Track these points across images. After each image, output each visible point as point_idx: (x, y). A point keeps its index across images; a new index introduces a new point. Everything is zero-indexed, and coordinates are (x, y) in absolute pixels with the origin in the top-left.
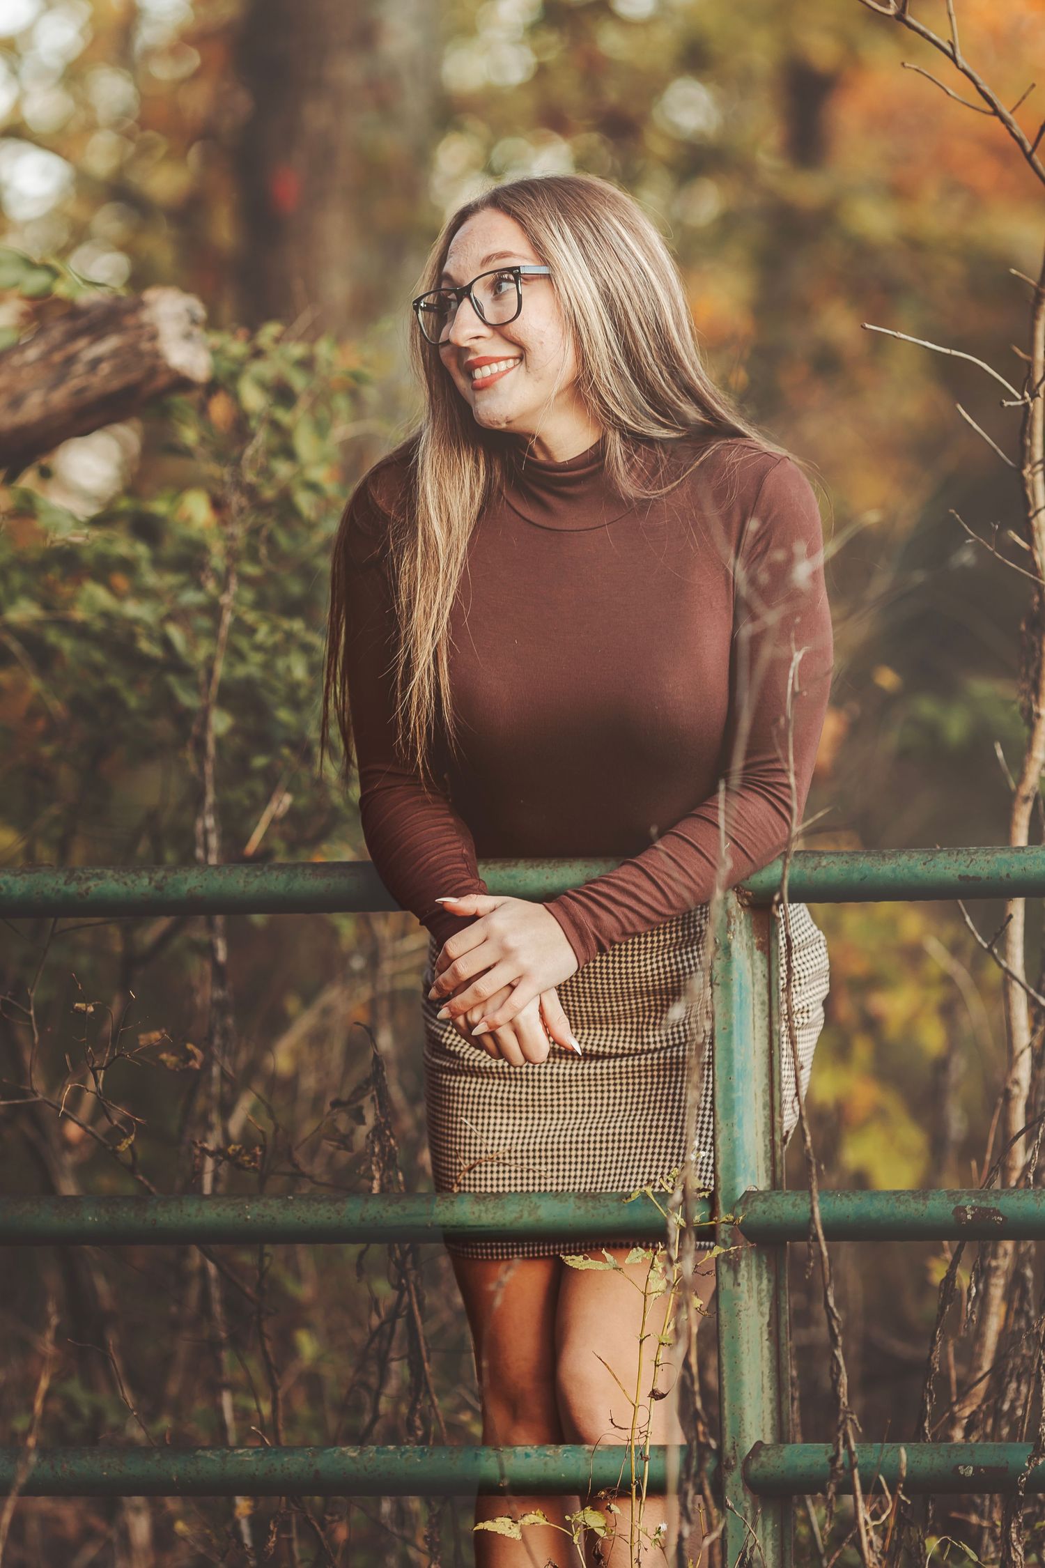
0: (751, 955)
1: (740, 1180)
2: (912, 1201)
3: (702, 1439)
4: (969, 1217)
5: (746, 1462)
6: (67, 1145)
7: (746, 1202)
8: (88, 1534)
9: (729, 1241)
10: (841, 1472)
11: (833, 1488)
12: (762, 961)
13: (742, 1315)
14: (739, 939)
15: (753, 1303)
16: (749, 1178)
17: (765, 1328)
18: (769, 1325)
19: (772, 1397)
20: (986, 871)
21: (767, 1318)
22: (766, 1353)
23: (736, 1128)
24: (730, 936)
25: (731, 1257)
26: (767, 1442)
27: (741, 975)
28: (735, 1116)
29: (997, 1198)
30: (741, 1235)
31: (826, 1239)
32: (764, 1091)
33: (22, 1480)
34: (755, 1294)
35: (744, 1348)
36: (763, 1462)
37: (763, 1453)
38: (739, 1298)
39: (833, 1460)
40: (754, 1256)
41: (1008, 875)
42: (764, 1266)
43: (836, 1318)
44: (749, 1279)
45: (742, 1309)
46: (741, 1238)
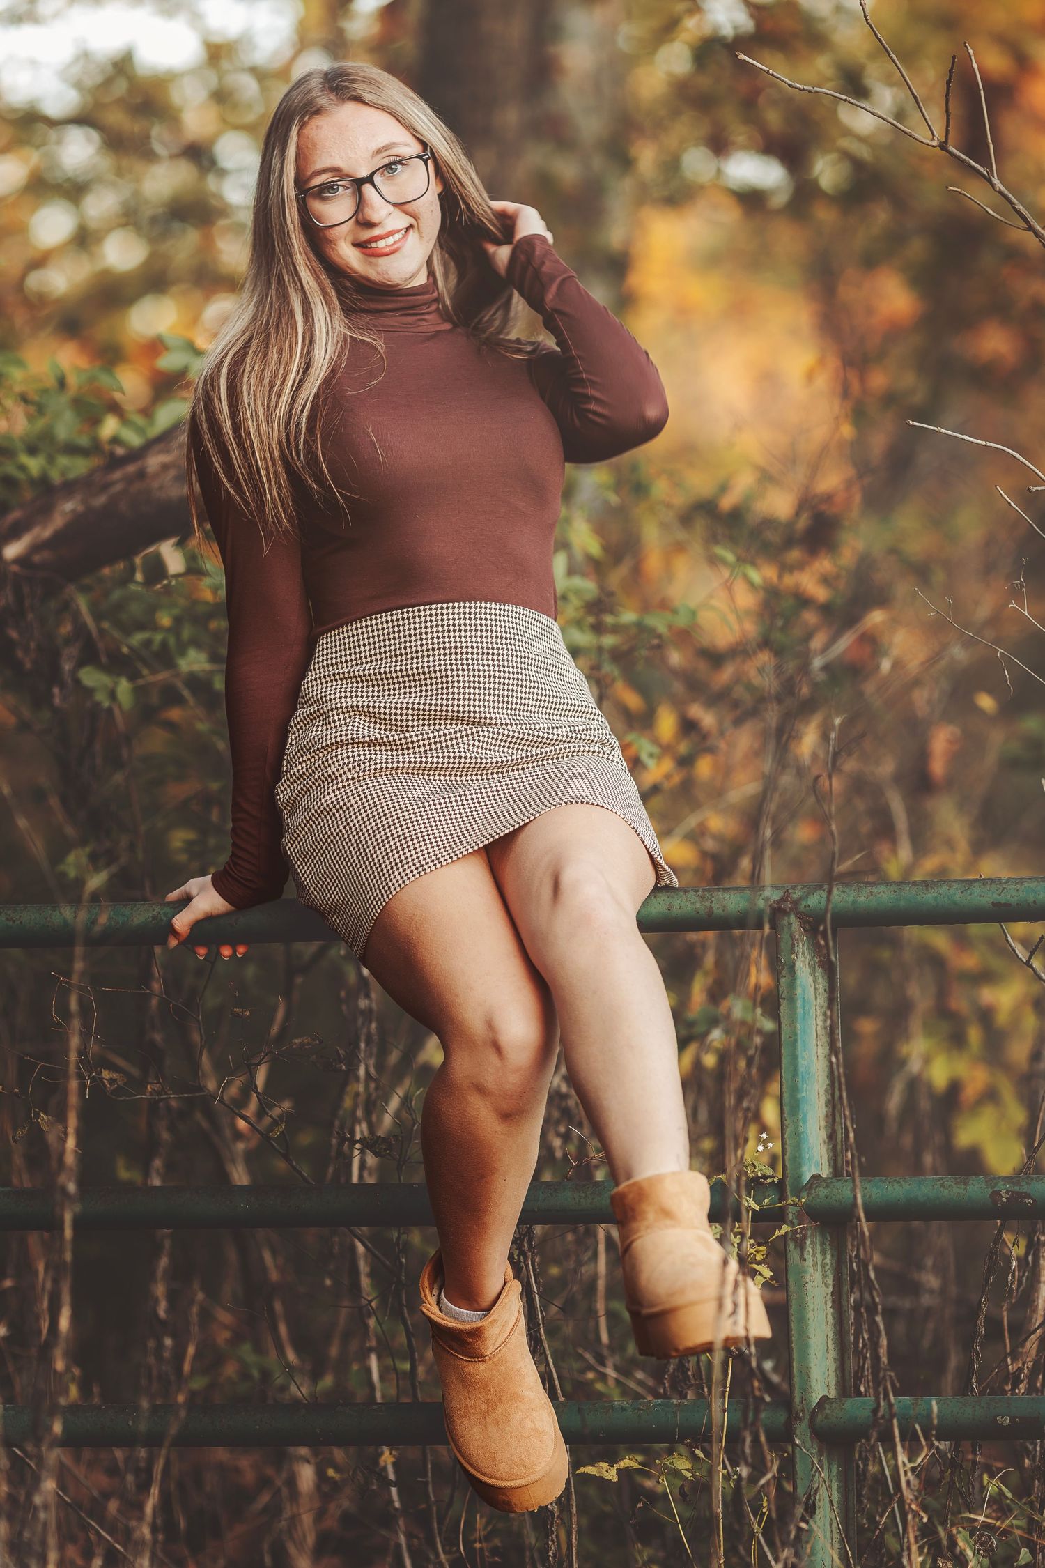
0: (813, 972)
1: (805, 1168)
2: (954, 1186)
3: (757, 1393)
4: (1004, 1200)
5: (813, 1414)
6: (238, 1135)
7: (811, 1188)
8: (264, 1482)
9: (796, 1221)
10: (882, 1421)
11: (875, 1435)
12: (823, 977)
13: (809, 1286)
14: (802, 959)
15: (818, 1276)
16: (813, 1167)
17: (829, 1297)
18: (832, 1294)
19: (836, 1357)
20: (1016, 898)
21: (831, 1289)
22: (830, 1318)
23: (801, 1124)
24: (794, 956)
25: (798, 1236)
26: (831, 1396)
27: (804, 990)
28: (800, 1113)
29: (1028, 1184)
30: (806, 1216)
31: (868, 1220)
32: (826, 1091)
33: (173, 1430)
34: (819, 1267)
35: (810, 1315)
36: (827, 1414)
37: (827, 1406)
38: (805, 1272)
39: (875, 1411)
40: (818, 1234)
41: (1035, 902)
42: (828, 1243)
43: (876, 1289)
44: (814, 1255)
45: (808, 1281)
46: (807, 1218)
